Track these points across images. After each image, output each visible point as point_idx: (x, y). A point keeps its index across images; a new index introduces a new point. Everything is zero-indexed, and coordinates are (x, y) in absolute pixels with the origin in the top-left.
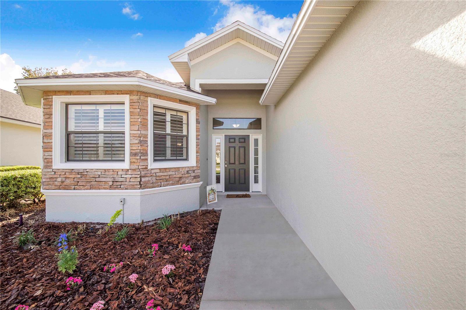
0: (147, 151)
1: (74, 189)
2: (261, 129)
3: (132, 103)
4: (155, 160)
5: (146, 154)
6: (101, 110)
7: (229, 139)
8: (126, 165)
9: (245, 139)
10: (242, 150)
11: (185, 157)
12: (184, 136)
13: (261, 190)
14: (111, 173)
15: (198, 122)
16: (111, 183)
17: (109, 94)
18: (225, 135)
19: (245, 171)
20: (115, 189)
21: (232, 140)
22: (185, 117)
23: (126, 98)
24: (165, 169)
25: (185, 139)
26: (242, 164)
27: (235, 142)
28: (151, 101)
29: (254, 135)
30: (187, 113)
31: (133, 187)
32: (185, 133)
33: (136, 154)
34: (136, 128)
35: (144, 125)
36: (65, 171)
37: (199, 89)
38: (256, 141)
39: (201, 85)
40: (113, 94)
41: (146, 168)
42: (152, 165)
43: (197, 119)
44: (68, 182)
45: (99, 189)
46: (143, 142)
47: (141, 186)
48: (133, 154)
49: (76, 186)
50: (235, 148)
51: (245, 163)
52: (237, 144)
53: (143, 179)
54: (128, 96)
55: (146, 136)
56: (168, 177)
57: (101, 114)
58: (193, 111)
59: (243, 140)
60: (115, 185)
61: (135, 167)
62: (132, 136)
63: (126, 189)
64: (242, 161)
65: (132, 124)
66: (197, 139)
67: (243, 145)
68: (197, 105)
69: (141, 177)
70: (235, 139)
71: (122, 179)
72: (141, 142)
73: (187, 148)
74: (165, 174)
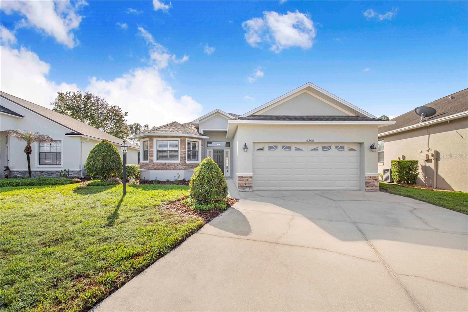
0: (186, 157)
1: (161, 169)
2: (229, 147)
3: (181, 140)
4: (188, 160)
5: (185, 158)
6: (169, 142)
7: (215, 152)
8: (179, 161)
9: (222, 151)
10: (221, 157)
11: (197, 159)
12: (197, 151)
13: (229, 175)
14: (174, 164)
15: (202, 146)
16: (174, 168)
17: (173, 137)
18: (213, 150)
19: (222, 166)
20: (175, 169)
21: (216, 152)
22: (197, 143)
23: (179, 139)
24: (191, 163)
25: (197, 152)
26: (221, 163)
27: (217, 153)
28: (187, 139)
29: (226, 150)
30: (198, 142)
31: (181, 169)
32: (197, 150)
33: (182, 158)
34: (183, 149)
35: (185, 148)
36: (158, 163)
37: (202, 133)
38: (227, 152)
39: (203, 131)
40: (175, 137)
41: (185, 163)
42: (187, 162)
43: (202, 144)
44: (159, 167)
45: (170, 169)
46: (185, 154)
47: (184, 168)
48: (181, 158)
49: (162, 168)
50: (217, 156)
51: (222, 163)
52: (219, 154)
53: (185, 166)
54: (180, 138)
55: (185, 152)
56: (192, 166)
57: (169, 144)
58: (200, 142)
59: (221, 152)
60: (176, 168)
61: (182, 162)
62: (181, 151)
63: (179, 169)
64: (221, 162)
65: (181, 148)
66: (202, 152)
67: (221, 154)
68: (202, 139)
69: (184, 165)
70: (217, 151)
71: (177, 166)
72: (184, 153)
73: (198, 156)
74: (191, 165)
